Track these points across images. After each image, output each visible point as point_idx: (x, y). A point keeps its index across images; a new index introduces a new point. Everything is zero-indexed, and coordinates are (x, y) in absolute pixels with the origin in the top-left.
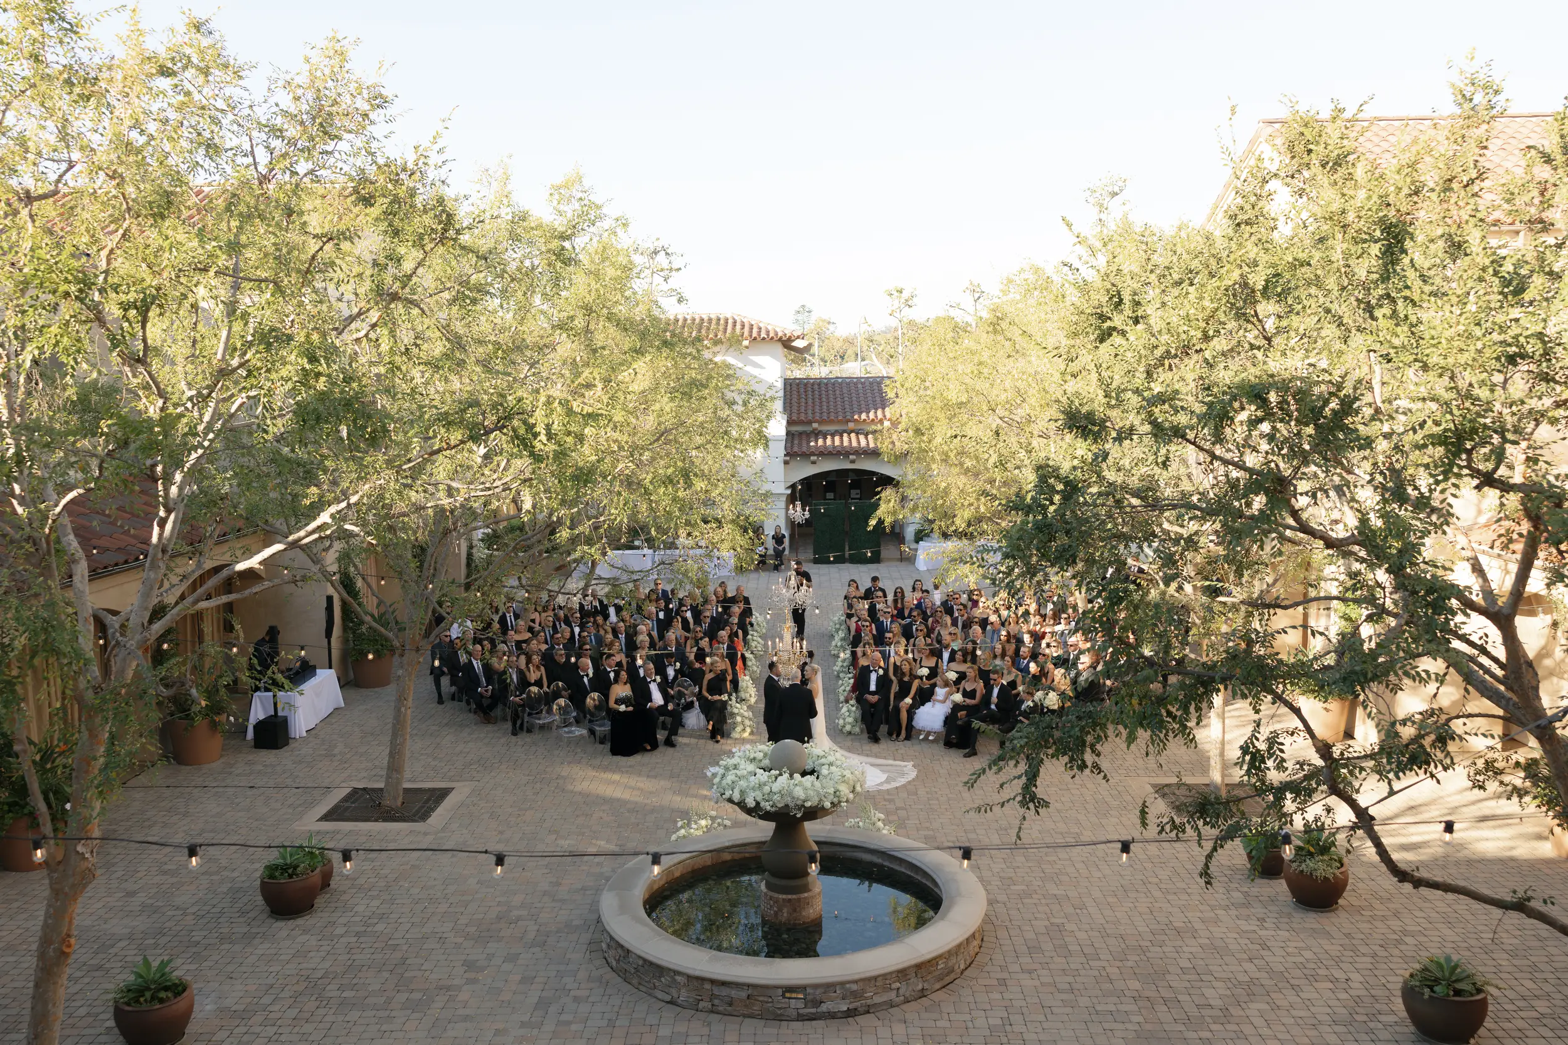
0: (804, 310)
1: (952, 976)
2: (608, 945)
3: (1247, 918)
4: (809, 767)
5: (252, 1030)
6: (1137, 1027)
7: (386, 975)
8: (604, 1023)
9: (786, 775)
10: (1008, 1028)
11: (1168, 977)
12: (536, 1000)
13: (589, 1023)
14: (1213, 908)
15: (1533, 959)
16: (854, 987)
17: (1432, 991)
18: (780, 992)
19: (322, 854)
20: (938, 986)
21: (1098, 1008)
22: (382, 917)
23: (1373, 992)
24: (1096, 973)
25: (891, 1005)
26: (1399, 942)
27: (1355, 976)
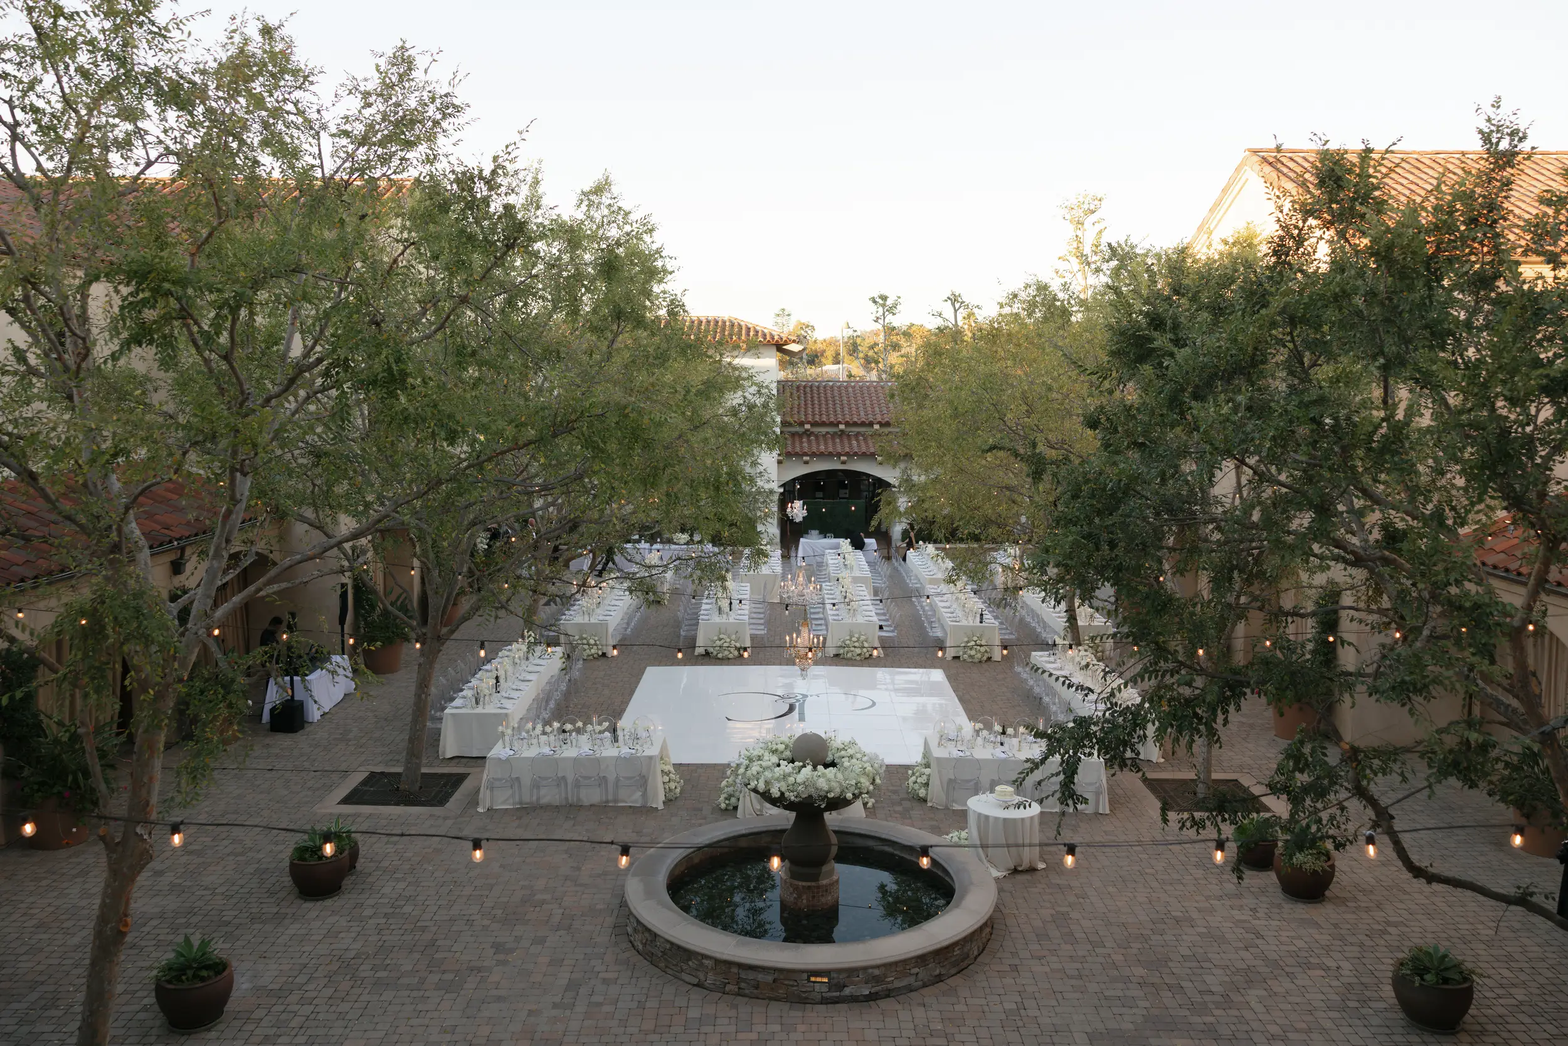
0: (783, 313)
1: (966, 962)
2: (635, 929)
3: (1240, 908)
4: (829, 759)
5: (290, 1008)
6: (1145, 1012)
7: (417, 956)
8: (634, 1005)
9: (809, 767)
10: (1022, 1011)
11: (1170, 964)
12: (565, 982)
13: (620, 1005)
14: (1208, 898)
15: (1508, 949)
16: (877, 972)
17: (1423, 979)
18: (805, 976)
19: (349, 837)
20: (953, 971)
21: (1107, 993)
22: (408, 899)
23: (1363, 980)
24: (1102, 960)
25: (910, 989)
26: (1384, 932)
27: (1345, 965)
